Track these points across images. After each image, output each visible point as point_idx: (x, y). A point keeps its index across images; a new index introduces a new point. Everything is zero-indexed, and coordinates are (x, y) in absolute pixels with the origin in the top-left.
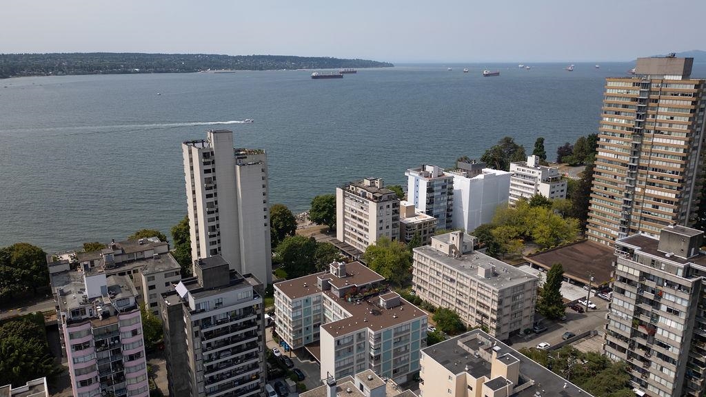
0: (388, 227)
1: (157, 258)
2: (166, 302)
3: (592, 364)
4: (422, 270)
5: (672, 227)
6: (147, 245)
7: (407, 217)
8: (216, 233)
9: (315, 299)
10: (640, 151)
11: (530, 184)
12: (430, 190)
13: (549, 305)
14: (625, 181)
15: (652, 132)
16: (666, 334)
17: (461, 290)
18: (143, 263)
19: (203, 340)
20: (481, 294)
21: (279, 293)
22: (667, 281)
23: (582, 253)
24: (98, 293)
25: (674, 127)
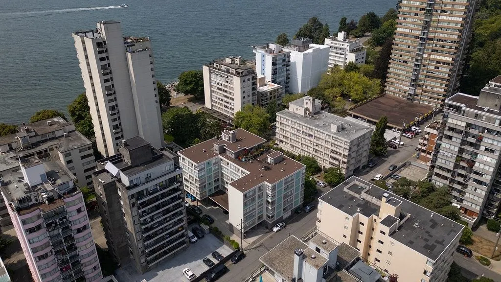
0: (249, 96)
1: (67, 136)
2: (100, 180)
3: (423, 189)
4: (285, 129)
5: (488, 88)
6: (56, 126)
7: (260, 86)
8: (116, 111)
9: (213, 162)
10: (430, 26)
11: (341, 54)
12: (274, 64)
13: (377, 146)
14: (416, 50)
15: (439, 11)
16: (482, 166)
17: (318, 142)
18: (56, 142)
19: (139, 208)
20: (334, 144)
21: (184, 159)
22: (487, 129)
23: (385, 105)
24: (38, 180)
25: (456, 7)
